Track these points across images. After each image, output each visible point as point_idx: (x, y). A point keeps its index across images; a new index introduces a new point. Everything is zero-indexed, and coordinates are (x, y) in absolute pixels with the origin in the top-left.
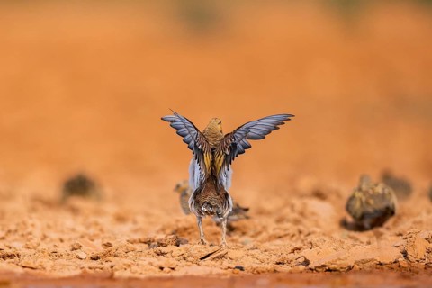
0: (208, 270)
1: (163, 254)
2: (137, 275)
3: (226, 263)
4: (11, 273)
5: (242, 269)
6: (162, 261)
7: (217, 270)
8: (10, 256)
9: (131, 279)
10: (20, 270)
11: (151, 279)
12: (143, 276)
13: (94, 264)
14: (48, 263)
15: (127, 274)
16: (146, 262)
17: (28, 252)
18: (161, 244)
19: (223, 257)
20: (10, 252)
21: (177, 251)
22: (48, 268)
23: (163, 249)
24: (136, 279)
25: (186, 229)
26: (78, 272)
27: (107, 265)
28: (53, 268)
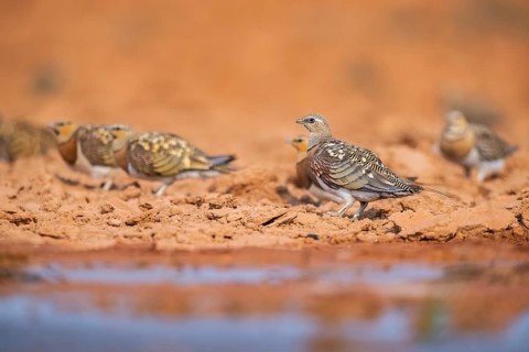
0: (273, 238)
1: (216, 218)
2: (185, 246)
3: (295, 230)
4: (27, 244)
5: (315, 237)
6: (215, 227)
7: (284, 240)
8: (25, 221)
9: (177, 252)
10: (38, 240)
11: (203, 252)
12: (192, 247)
13: (130, 231)
14: (73, 231)
15: (172, 244)
16: (196, 229)
17: (46, 215)
18: (213, 206)
19: (290, 222)
20: (24, 215)
21: (233, 214)
22: (73, 237)
23: (216, 212)
24: (185, 252)
25: (243, 186)
26: (111, 242)
27: (146, 233)
28: (79, 237)
